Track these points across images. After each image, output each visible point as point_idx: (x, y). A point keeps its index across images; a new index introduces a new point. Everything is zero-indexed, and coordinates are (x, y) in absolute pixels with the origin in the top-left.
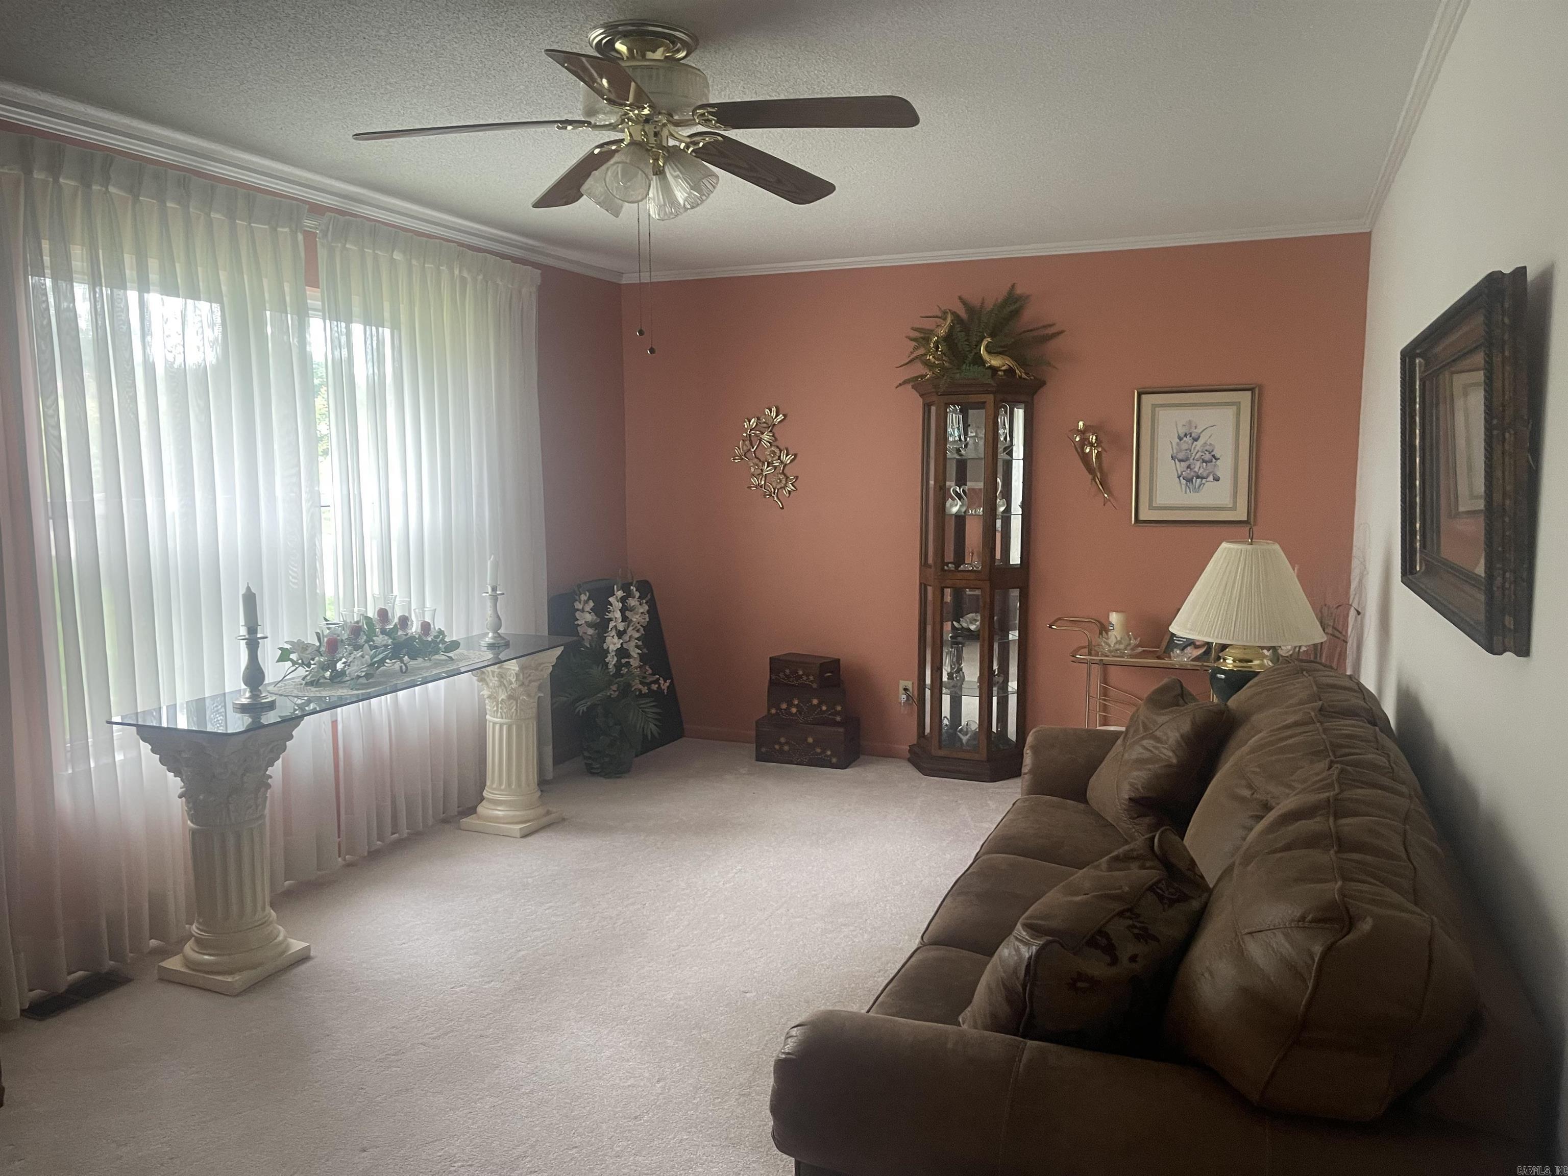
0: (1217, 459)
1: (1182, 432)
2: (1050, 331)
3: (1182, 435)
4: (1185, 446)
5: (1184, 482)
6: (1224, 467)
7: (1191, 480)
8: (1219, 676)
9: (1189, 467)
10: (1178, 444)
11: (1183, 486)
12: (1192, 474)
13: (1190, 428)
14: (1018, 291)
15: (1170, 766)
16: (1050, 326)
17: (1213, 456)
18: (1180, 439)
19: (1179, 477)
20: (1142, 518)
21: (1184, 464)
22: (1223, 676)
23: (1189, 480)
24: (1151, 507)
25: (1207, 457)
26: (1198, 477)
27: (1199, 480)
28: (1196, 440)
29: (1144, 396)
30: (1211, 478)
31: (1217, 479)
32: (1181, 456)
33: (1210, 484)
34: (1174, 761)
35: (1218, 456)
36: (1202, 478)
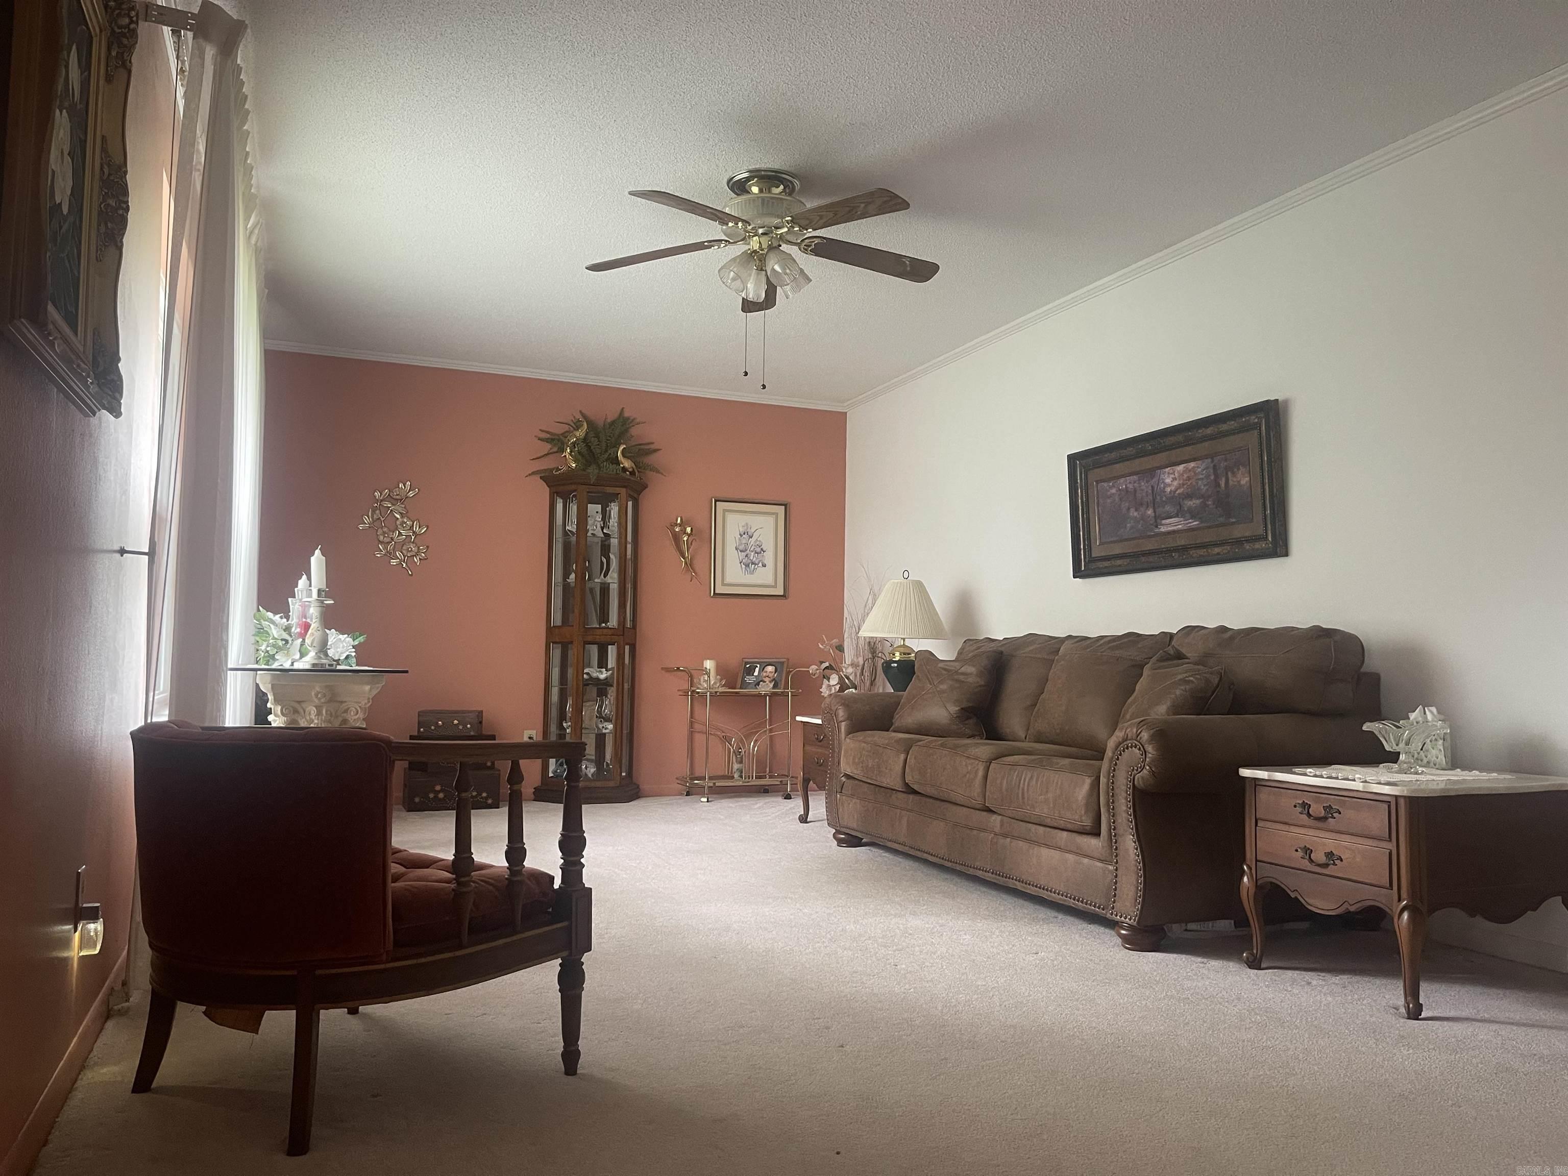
0: (764, 552)
1: (742, 530)
2: (652, 447)
3: (742, 534)
4: (744, 541)
5: (744, 566)
6: (769, 557)
7: (748, 565)
9: (747, 556)
10: (740, 540)
11: (744, 569)
12: (750, 561)
13: (747, 529)
14: (626, 414)
16: (652, 443)
17: (762, 549)
19: (741, 563)
20: (717, 592)
21: (744, 554)
23: (747, 566)
24: (723, 584)
25: (758, 550)
26: (753, 563)
27: (753, 566)
28: (751, 537)
29: (717, 503)
30: (760, 565)
31: (764, 566)
32: (742, 547)
33: (760, 570)
35: (764, 550)
36: (755, 564)
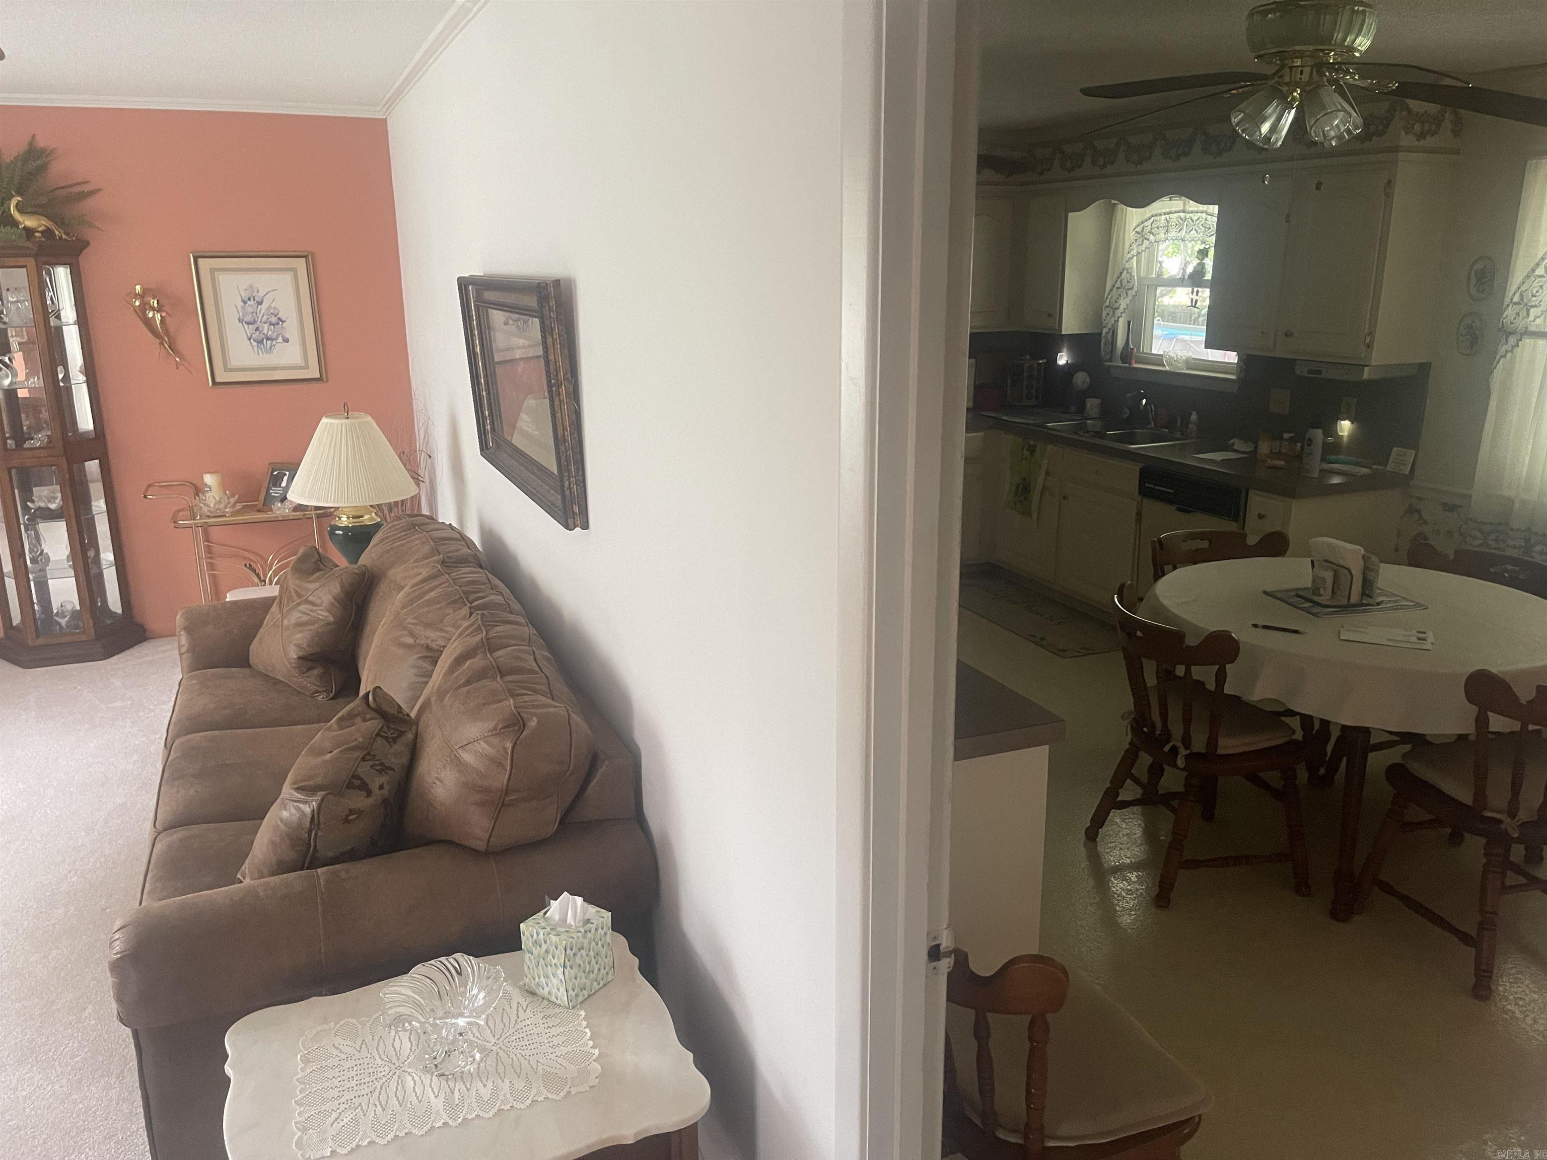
0: (283, 322)
1: (245, 295)
2: (86, 188)
3: (246, 299)
4: (250, 310)
5: (255, 344)
6: (291, 329)
7: (261, 342)
8: (337, 532)
9: (257, 329)
10: (243, 308)
11: (256, 348)
12: (262, 336)
13: (253, 292)
14: (41, 143)
15: (328, 624)
16: (87, 182)
17: (279, 319)
18: (245, 302)
19: (249, 339)
20: (218, 380)
21: (253, 327)
22: (341, 532)
23: (260, 342)
24: (226, 369)
25: (274, 320)
26: (268, 339)
27: (269, 342)
28: (260, 303)
29: (200, 260)
30: (280, 340)
31: (286, 340)
32: (248, 318)
33: (279, 345)
34: (331, 619)
35: (284, 319)
36: (272, 340)
